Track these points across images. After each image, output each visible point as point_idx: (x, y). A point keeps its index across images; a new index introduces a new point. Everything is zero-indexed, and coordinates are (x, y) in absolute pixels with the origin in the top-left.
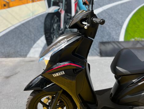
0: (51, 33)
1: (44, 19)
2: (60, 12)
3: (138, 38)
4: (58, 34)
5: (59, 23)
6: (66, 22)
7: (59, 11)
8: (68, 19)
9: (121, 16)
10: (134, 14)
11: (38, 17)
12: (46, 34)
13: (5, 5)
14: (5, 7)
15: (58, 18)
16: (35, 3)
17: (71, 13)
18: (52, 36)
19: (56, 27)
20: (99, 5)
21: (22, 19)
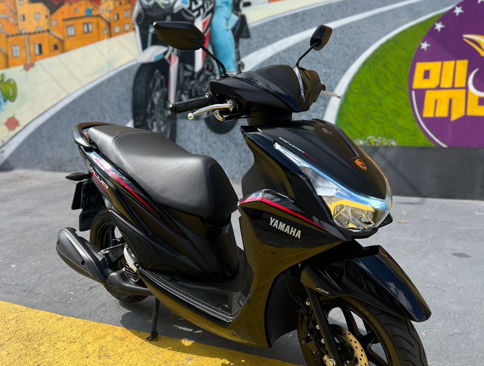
0: (146, 116)
1: (132, 78)
2: (168, 61)
3: (377, 137)
4: (162, 118)
5: (165, 90)
6: (180, 88)
7: (167, 57)
8: (186, 78)
9: (324, 71)
10: (364, 64)
11: (121, 75)
12: (137, 119)
13: (56, 47)
14: (57, 52)
15: (162, 77)
16: (113, 40)
17: (192, 63)
18: (149, 121)
19: (159, 101)
20: (264, 38)
21: (88, 80)
